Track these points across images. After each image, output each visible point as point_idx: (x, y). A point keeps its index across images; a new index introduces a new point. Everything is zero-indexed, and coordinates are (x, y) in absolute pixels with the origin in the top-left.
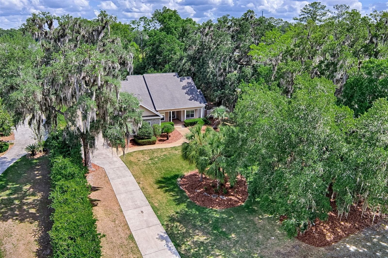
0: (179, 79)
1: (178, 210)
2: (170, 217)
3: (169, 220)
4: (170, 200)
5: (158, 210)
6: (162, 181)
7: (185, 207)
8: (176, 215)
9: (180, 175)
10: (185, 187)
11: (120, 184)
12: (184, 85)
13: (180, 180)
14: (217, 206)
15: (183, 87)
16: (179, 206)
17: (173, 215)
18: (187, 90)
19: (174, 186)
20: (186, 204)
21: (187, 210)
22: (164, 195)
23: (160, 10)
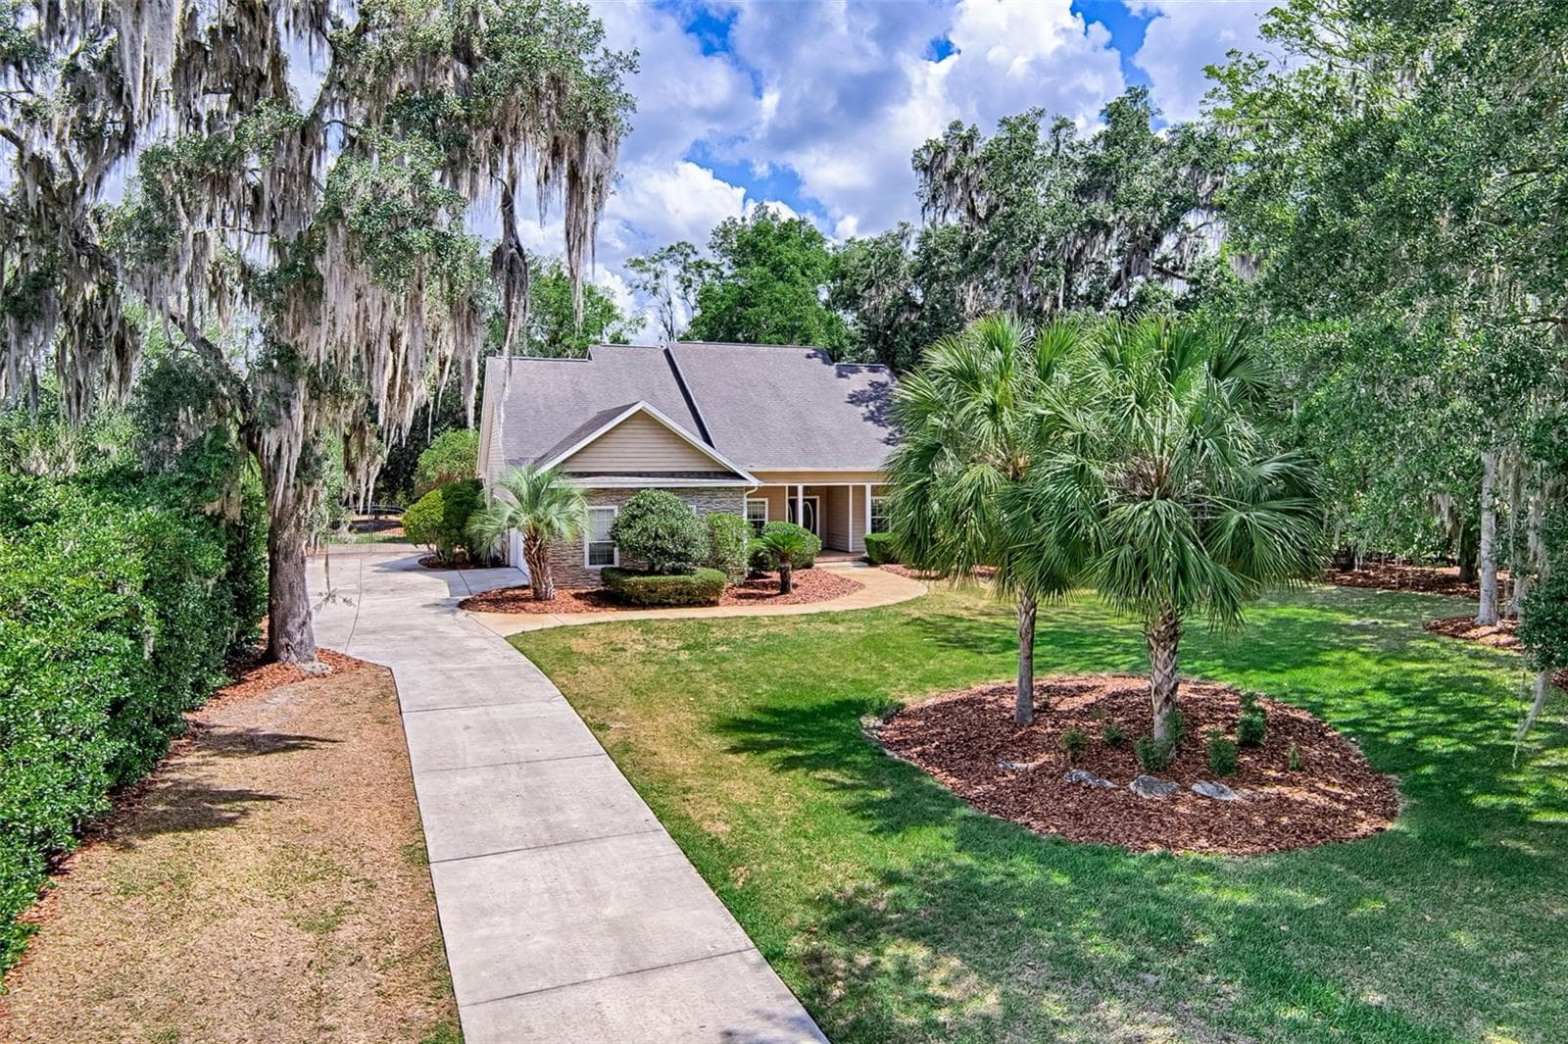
0: (833, 369)
1: (904, 865)
2: (837, 907)
3: (833, 928)
4: (824, 807)
5: (734, 858)
6: (757, 723)
7: (949, 845)
8: (890, 892)
9: (876, 703)
10: (921, 755)
11: (467, 728)
12: (858, 388)
13: (879, 723)
14: (1203, 842)
15: (851, 396)
16: (895, 840)
17: (861, 892)
18: (872, 408)
19: (845, 743)
20: (948, 831)
21: (965, 860)
22: (772, 779)
23: (743, 219)
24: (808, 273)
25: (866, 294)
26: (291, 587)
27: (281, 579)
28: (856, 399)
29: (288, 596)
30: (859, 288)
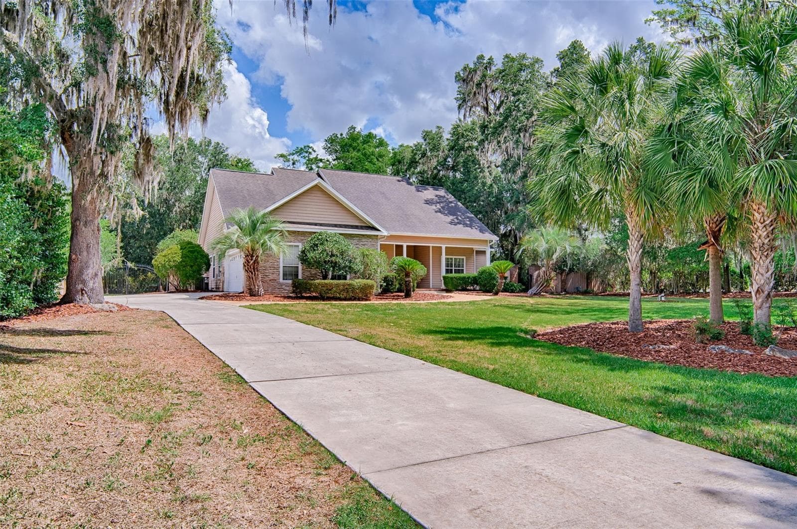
0: (412, 188)
12: (430, 197)
13: (529, 337)
15: (426, 201)
18: (438, 207)
23: (341, 135)
24: (380, 160)
25: (420, 161)
26: (88, 247)
27: (80, 239)
28: (428, 202)
29: (85, 253)
30: (417, 157)
